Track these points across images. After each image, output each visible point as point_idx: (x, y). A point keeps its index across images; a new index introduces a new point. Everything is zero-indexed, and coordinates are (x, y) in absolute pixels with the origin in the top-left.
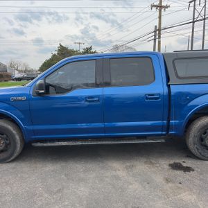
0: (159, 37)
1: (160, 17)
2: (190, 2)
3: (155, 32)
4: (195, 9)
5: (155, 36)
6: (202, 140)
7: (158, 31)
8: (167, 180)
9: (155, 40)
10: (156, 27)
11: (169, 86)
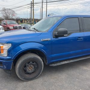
0: (33, 7)
3: (31, 4)
5: (31, 6)
9: (31, 8)
10: (31, 2)
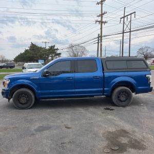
0: (101, 41)
1: (101, 29)
2: (121, 18)
3: (98, 38)
4: (124, 23)
5: (98, 41)
6: (119, 97)
7: (100, 37)
8: (103, 113)
9: (98, 43)
10: (99, 35)
11: (103, 73)
